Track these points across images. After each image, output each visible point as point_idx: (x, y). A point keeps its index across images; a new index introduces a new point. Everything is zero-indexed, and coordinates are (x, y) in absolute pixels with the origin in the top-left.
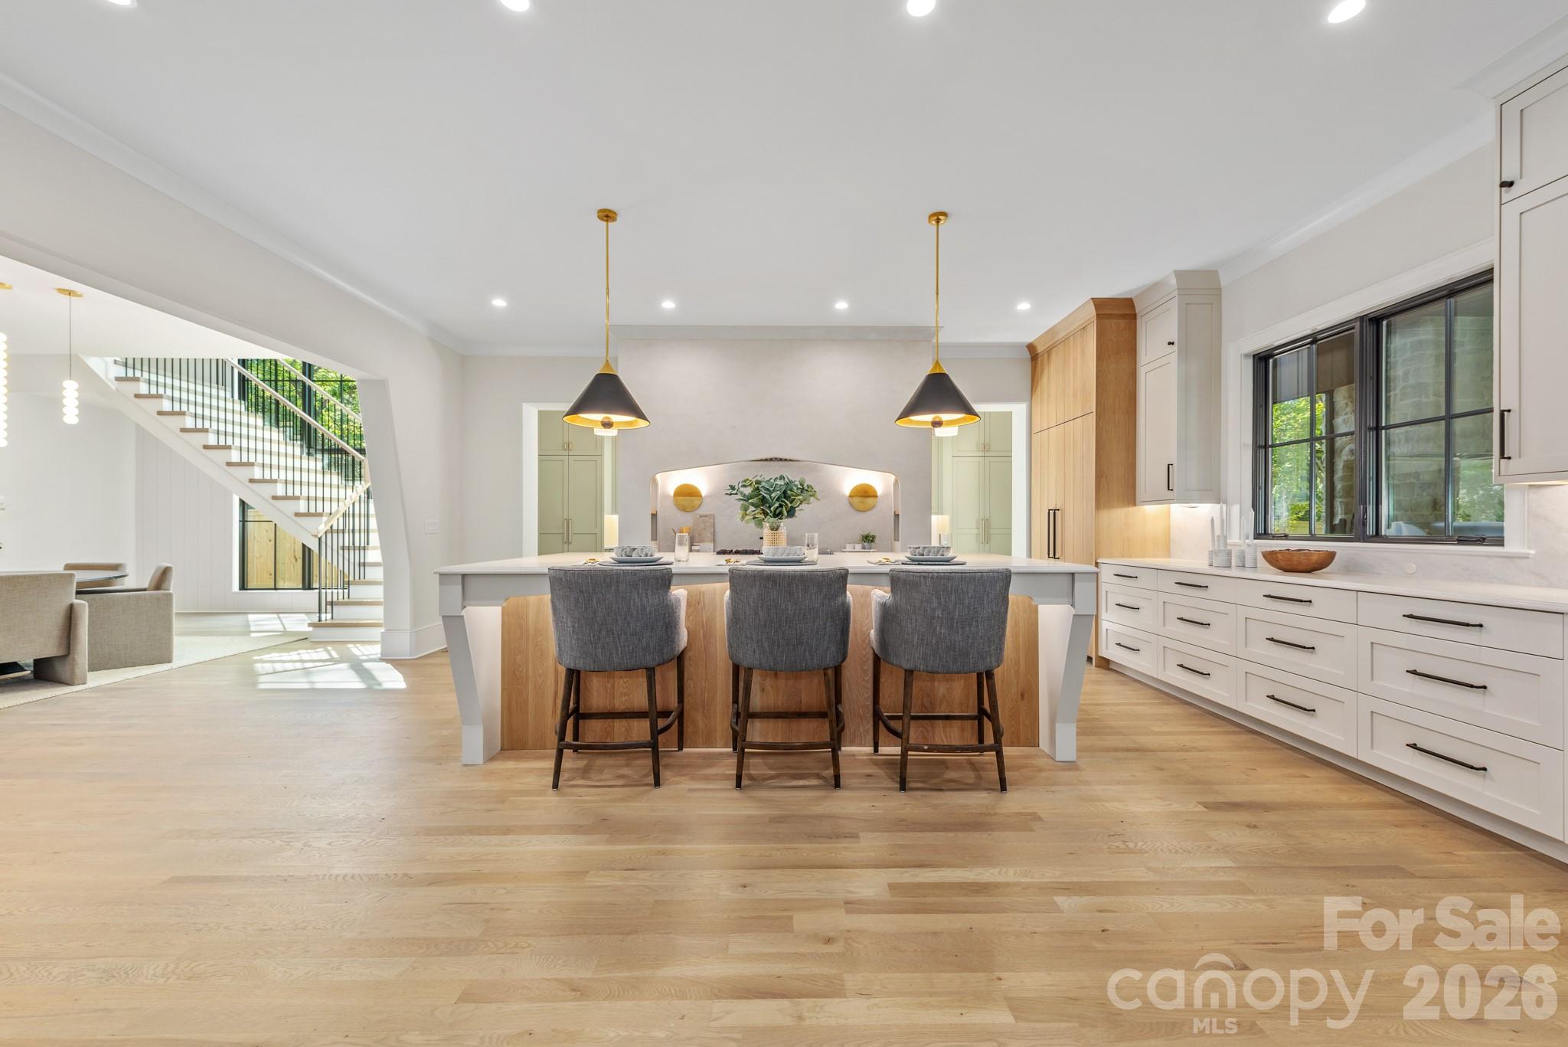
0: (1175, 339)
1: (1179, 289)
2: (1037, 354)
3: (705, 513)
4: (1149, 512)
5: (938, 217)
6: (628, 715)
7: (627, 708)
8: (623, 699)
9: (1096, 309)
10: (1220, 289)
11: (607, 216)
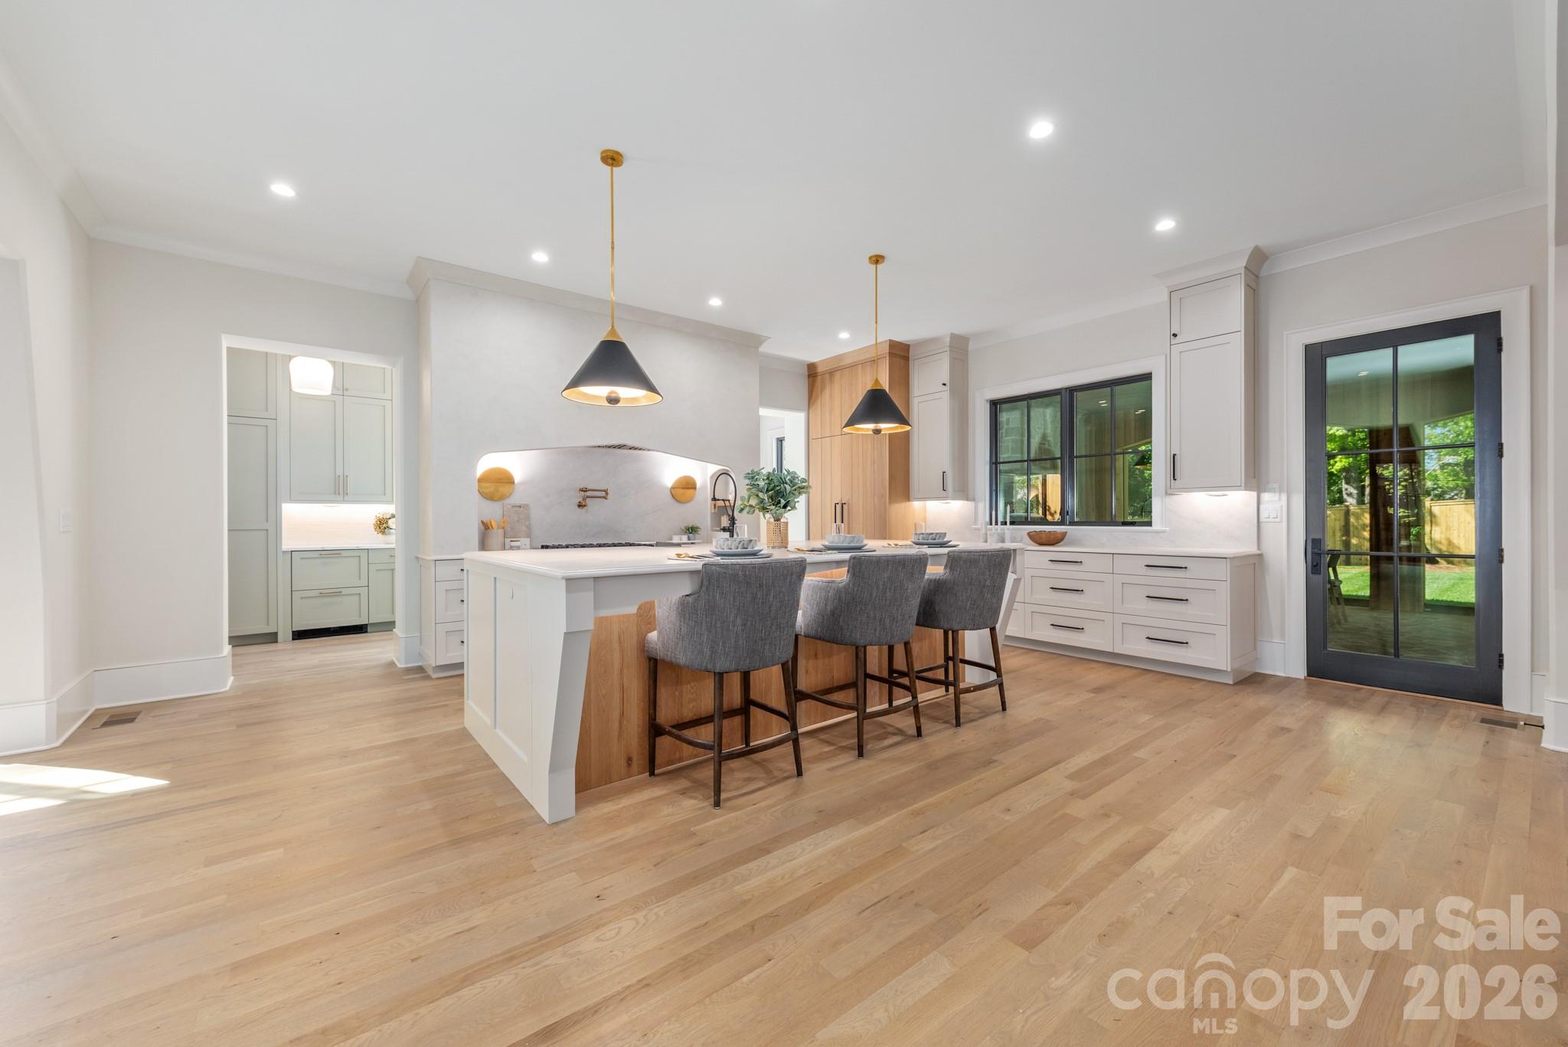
0: (947, 381)
1: (950, 346)
2: (816, 373)
3: (518, 503)
4: (916, 505)
5: (877, 260)
6: (704, 721)
7: (695, 714)
8: (691, 705)
9: (889, 349)
10: (967, 351)
11: (612, 159)
